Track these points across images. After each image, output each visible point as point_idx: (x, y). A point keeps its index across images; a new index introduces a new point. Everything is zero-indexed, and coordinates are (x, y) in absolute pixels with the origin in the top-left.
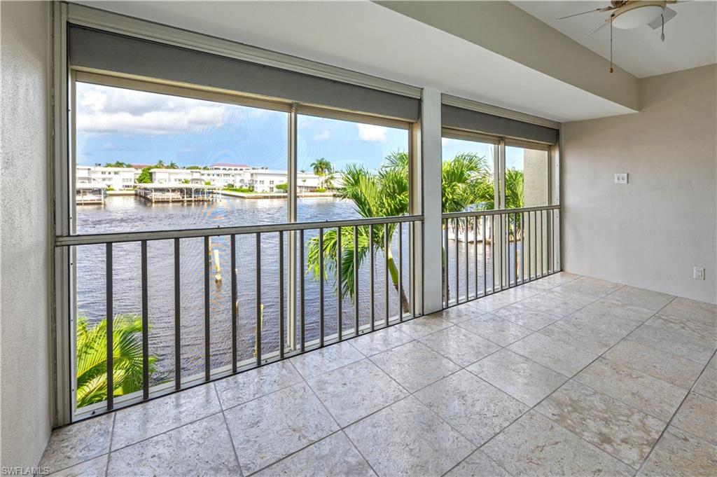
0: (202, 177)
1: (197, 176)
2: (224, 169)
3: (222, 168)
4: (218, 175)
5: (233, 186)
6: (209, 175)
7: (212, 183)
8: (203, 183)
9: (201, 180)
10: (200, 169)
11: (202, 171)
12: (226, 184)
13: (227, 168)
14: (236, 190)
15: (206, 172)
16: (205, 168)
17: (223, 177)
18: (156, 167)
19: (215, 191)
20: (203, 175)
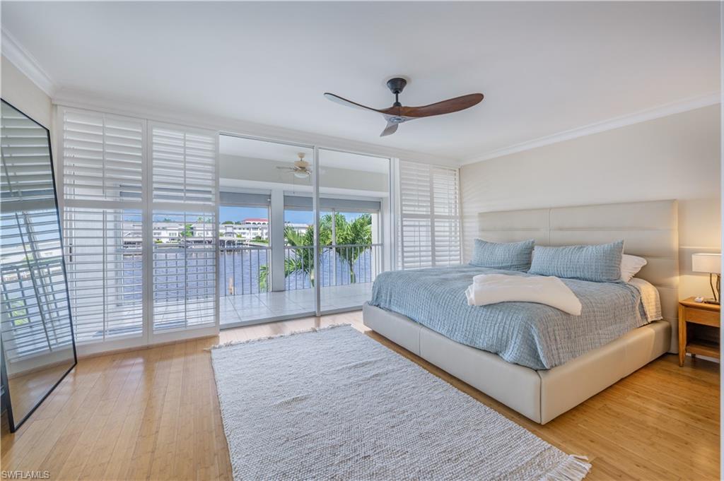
0: (235, 231)
1: (230, 230)
2: (254, 223)
3: (252, 222)
4: (248, 229)
5: (260, 238)
6: (240, 229)
7: (243, 236)
8: (235, 235)
9: (233, 233)
10: (232, 223)
11: (234, 226)
12: (254, 236)
13: (257, 223)
14: (263, 241)
15: (238, 226)
16: (237, 223)
17: (252, 231)
18: (196, 222)
19: (244, 243)
20: (235, 229)
